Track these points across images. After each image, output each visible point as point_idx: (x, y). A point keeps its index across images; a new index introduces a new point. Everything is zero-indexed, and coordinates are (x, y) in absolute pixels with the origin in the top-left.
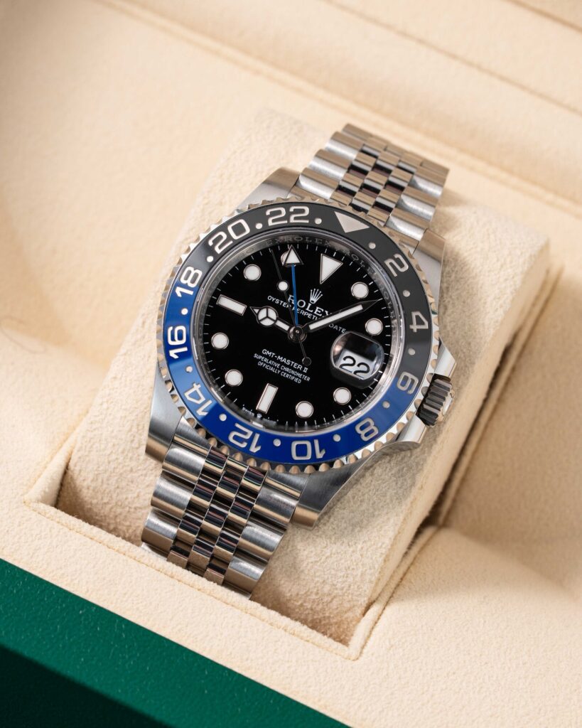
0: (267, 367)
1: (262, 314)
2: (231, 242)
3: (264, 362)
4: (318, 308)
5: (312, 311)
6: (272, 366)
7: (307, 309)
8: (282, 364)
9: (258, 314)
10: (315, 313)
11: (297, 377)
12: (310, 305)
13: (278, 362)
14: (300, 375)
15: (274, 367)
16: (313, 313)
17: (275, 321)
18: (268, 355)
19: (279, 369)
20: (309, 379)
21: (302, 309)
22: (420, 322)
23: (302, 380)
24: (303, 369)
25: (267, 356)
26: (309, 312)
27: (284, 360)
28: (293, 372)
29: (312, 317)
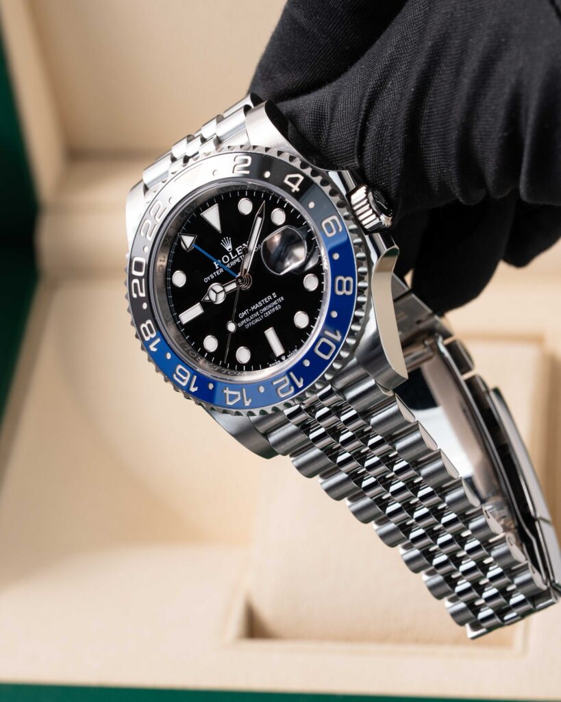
0: (253, 324)
1: (213, 296)
2: (143, 280)
3: (248, 322)
4: (237, 249)
5: (236, 256)
6: (254, 319)
7: (233, 258)
8: (259, 309)
9: (210, 300)
10: (239, 254)
11: (275, 306)
12: (230, 253)
13: (255, 311)
14: (275, 303)
15: (256, 318)
16: (238, 256)
17: (224, 290)
18: (245, 315)
19: (261, 315)
20: (282, 298)
21: (229, 262)
22: (294, 181)
23: (280, 303)
24: (272, 297)
25: (246, 317)
26: (236, 258)
27: (257, 306)
28: (270, 306)
29: (240, 259)
